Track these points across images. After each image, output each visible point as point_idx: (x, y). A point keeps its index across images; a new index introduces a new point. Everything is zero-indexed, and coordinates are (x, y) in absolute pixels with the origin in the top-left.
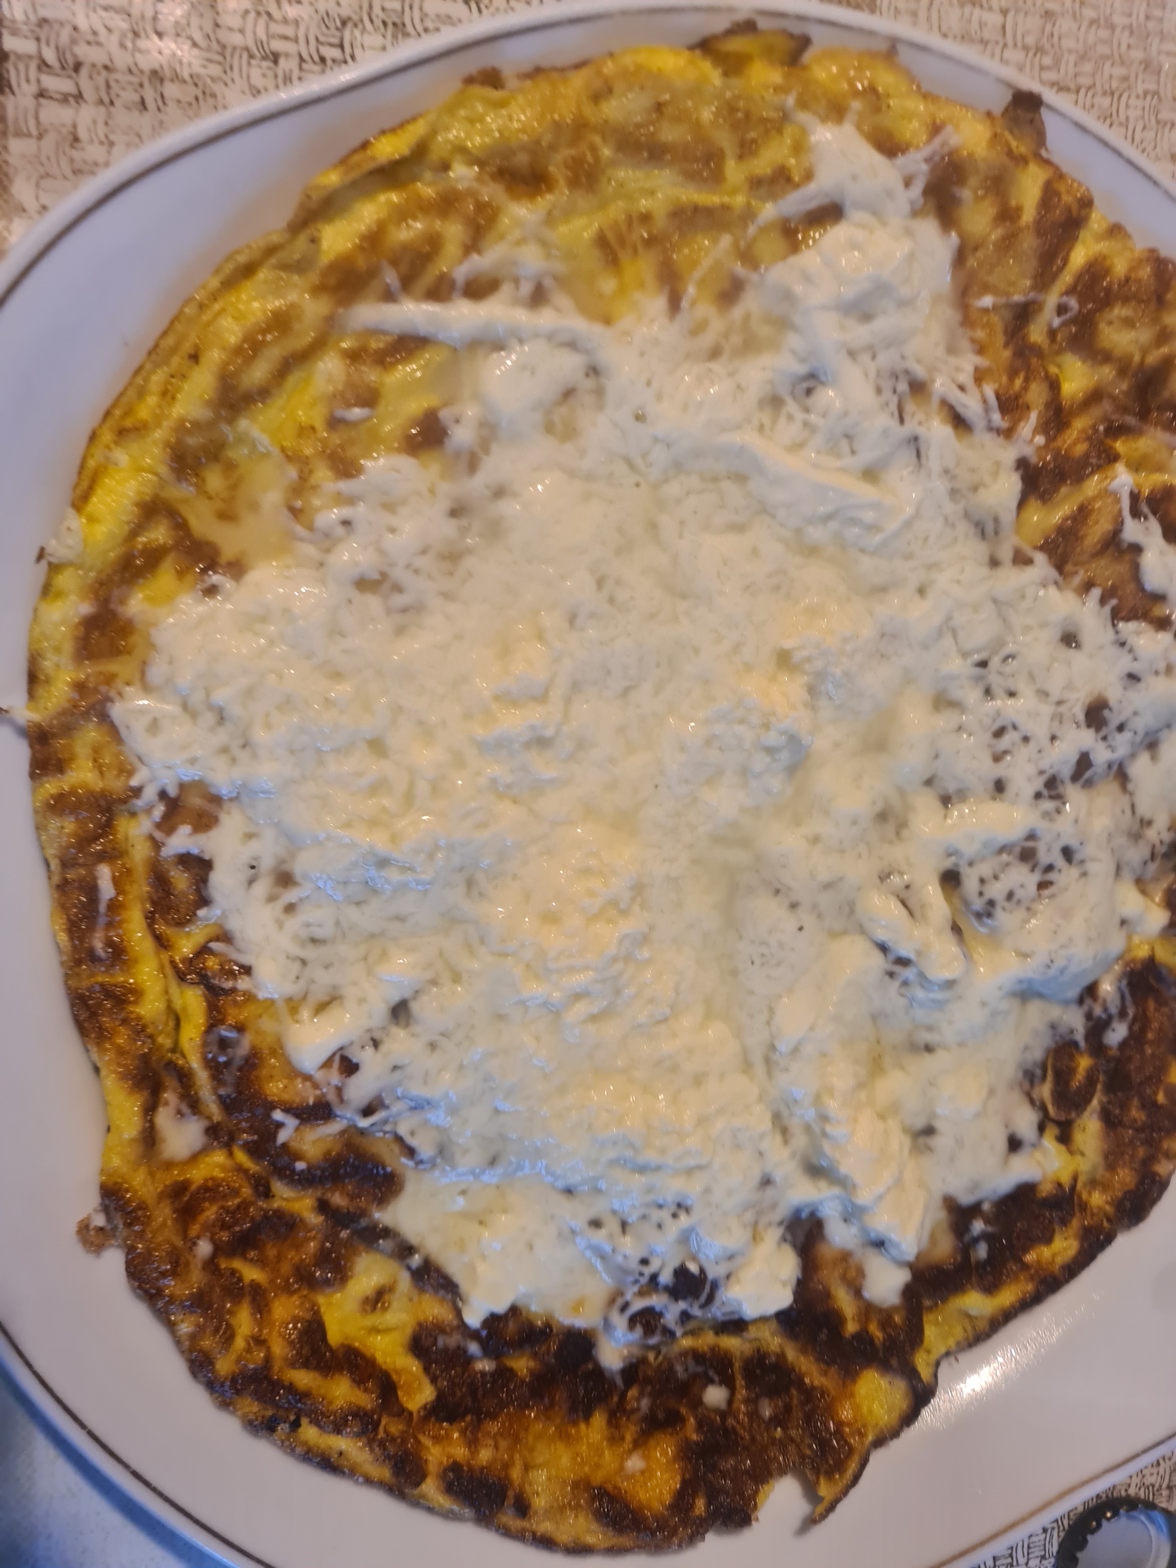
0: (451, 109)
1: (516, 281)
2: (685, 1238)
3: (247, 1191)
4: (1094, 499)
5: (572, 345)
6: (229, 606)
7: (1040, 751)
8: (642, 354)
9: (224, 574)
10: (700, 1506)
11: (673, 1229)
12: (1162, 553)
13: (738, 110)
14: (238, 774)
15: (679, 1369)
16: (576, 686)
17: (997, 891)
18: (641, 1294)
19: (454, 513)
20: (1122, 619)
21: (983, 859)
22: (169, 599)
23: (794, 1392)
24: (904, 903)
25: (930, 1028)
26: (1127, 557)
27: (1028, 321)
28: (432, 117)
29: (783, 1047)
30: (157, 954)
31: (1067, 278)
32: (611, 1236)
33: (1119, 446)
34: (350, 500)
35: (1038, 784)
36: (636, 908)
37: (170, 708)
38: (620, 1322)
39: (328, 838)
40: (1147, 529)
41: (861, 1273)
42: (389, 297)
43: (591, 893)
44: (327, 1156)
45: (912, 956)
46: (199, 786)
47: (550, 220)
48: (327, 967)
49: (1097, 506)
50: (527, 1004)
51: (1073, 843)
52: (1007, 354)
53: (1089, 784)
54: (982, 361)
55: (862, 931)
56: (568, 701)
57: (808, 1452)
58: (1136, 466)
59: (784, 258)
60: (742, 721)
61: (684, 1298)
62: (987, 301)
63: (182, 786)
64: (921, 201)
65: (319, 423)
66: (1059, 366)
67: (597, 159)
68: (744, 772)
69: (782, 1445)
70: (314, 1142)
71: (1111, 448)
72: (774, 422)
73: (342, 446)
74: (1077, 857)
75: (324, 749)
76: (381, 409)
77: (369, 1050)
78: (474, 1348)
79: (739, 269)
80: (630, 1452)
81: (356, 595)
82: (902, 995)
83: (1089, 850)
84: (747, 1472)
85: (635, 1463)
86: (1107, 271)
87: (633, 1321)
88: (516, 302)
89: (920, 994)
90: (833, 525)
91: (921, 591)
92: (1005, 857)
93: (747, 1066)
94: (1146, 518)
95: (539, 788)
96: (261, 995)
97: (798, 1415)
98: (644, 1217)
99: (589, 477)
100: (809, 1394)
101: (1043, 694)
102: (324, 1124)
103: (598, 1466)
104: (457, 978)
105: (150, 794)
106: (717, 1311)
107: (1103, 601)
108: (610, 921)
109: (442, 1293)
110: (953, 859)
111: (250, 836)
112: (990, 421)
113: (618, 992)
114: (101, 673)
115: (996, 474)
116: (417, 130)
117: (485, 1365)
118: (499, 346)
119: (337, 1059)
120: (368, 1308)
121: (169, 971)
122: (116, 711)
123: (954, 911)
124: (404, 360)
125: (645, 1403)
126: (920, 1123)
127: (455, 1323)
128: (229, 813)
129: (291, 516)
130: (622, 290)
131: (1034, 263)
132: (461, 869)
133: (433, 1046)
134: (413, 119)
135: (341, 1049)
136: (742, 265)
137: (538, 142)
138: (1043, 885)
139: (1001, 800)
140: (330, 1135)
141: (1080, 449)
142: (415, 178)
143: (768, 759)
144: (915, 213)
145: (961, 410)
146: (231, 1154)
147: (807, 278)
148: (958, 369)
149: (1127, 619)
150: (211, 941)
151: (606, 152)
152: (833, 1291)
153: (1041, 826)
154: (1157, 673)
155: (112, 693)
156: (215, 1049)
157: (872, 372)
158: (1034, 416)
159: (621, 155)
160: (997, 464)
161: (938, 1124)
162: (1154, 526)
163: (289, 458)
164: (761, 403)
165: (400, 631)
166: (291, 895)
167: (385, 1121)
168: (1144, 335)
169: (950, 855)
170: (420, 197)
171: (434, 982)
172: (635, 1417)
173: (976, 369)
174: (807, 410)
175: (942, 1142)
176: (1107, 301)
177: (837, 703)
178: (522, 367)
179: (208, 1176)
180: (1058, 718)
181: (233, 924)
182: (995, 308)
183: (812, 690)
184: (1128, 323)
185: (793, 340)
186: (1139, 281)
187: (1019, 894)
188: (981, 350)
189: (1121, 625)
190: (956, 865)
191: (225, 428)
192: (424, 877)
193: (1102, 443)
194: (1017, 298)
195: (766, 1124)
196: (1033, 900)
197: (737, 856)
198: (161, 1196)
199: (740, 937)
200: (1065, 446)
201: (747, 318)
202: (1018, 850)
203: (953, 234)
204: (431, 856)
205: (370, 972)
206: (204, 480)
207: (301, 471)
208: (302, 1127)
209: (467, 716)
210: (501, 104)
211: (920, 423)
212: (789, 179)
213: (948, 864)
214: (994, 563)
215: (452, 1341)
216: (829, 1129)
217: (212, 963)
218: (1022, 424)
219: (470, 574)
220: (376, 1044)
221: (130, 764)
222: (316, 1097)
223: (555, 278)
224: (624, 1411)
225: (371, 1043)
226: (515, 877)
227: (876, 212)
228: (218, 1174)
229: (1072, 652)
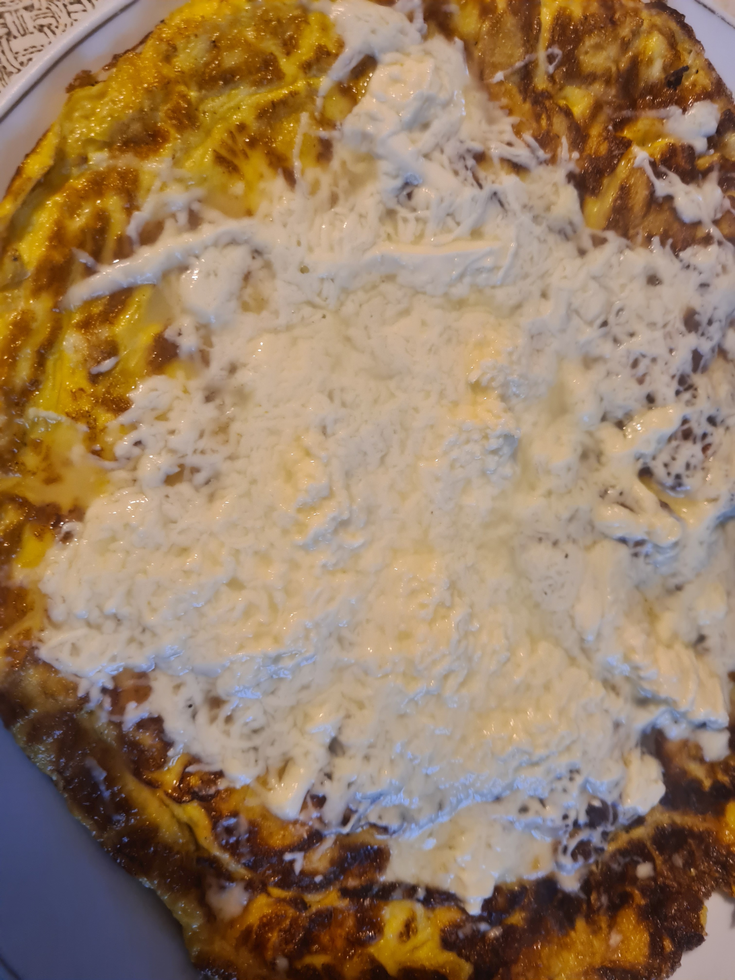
0: (68, 116)
1: (174, 216)
2: (583, 789)
3: (291, 912)
4: (628, 178)
5: (233, 242)
6: (85, 542)
7: (666, 364)
8: (285, 225)
9: (70, 521)
10: (668, 945)
11: (574, 789)
12: (687, 193)
13: (271, 21)
14: (149, 651)
15: (615, 866)
16: (348, 475)
17: (678, 467)
18: (572, 836)
19: (209, 399)
20: (680, 250)
21: (660, 451)
22: (41, 557)
23: (690, 841)
24: (623, 505)
25: (674, 575)
26: (666, 207)
27: (532, 78)
28: (56, 129)
29: (590, 637)
30: (154, 794)
31: (545, 35)
32: (537, 812)
33: (627, 133)
34: (134, 426)
35: (675, 385)
36: (457, 599)
37: (81, 631)
38: (566, 861)
39: (232, 662)
40: (670, 182)
41: (699, 748)
42: (89, 271)
43: (423, 606)
44: (332, 862)
45: (645, 537)
46: (128, 672)
47: (176, 162)
48: (272, 744)
49: (632, 181)
50: (416, 699)
51: (712, 412)
52: (527, 106)
53: (705, 369)
54: (514, 119)
55: (605, 536)
56: (347, 487)
57: (717, 875)
58: (642, 143)
59: (350, 111)
60: (468, 442)
61: (599, 824)
62: (499, 76)
63: (115, 678)
64: (426, 26)
65: (84, 383)
66: (565, 98)
67: (189, 102)
68: (484, 473)
69: (700, 878)
70: (320, 860)
71: (623, 138)
72: (396, 228)
73: (108, 392)
74: (719, 420)
75: (200, 606)
76: (124, 353)
77: (327, 783)
78: (483, 926)
79: (323, 133)
80: (609, 933)
81: (170, 490)
82: (648, 564)
83: (725, 411)
84: (687, 909)
85: (615, 939)
86: (570, 18)
87: (574, 856)
88: (180, 231)
89: (660, 558)
90: (467, 280)
91: (544, 295)
92: (674, 443)
93: (572, 661)
94: (666, 174)
95: (356, 554)
96: (238, 786)
97: (698, 854)
98: (552, 790)
99: (289, 328)
100: (700, 837)
101: (652, 325)
102: (321, 845)
103: (594, 954)
104: (361, 706)
105: (95, 695)
106: (623, 820)
107: (663, 243)
108: (444, 617)
109: (446, 904)
110: (641, 461)
111: (178, 687)
112: (538, 158)
113: (470, 659)
114: (19, 634)
115: (556, 192)
116: (52, 141)
117: (495, 933)
118: (184, 268)
119: (309, 800)
120: (404, 938)
121: (168, 801)
122: (44, 653)
123: (657, 493)
124: (122, 311)
125: (604, 899)
126: (693, 636)
127: (464, 917)
128: (156, 679)
129: (97, 457)
130: (249, 187)
131: (519, 35)
132: (330, 635)
133: (367, 758)
134: (45, 135)
135: (308, 792)
136: (324, 130)
137: (142, 110)
138: (705, 449)
139: (656, 407)
140: (328, 848)
141: (603, 149)
142: (67, 178)
143: (496, 458)
144: (425, 37)
145: (515, 160)
146: (269, 895)
147: (373, 118)
148: (501, 132)
149: (684, 248)
150: (186, 767)
151: (193, 94)
152: (686, 767)
153: (688, 411)
154: (718, 275)
155: (34, 644)
156: (225, 836)
157: (446, 162)
158: (564, 142)
159: (204, 92)
160: (555, 185)
161: (705, 632)
162: (674, 177)
163: (75, 419)
164: (381, 220)
165: (211, 498)
166: (226, 710)
167: (359, 820)
168: (612, 50)
169: (638, 459)
170: (77, 190)
171: (348, 716)
172: (602, 912)
173: (513, 126)
174: (414, 210)
175: (712, 642)
176: (578, 40)
177: (523, 396)
178: (207, 275)
179: (261, 916)
180: (668, 336)
181: (196, 749)
182: (506, 77)
183: (503, 398)
184: (598, 47)
185: (384, 166)
186: (593, 15)
187: (693, 462)
188: (511, 112)
189: (681, 254)
190: (645, 463)
191: (20, 421)
192: (308, 655)
193: (615, 138)
194: (519, 64)
195: (602, 691)
196: (704, 462)
197: (503, 530)
198: (237, 948)
199: (531, 581)
200: (593, 152)
201: (344, 164)
202: (680, 434)
203: (457, 39)
204: (307, 637)
205: (303, 732)
206: (23, 464)
207: (88, 423)
208: (308, 854)
209: (285, 532)
210: (102, 95)
211: (493, 182)
212: (328, 54)
213: (639, 465)
214: (582, 252)
215: (468, 929)
216: (642, 674)
217: (193, 781)
218: (559, 149)
219: (240, 435)
220: (329, 776)
221: (72, 682)
222: (307, 831)
223: (200, 201)
224: (594, 912)
225: (326, 778)
226: (368, 621)
227: (398, 50)
228: (268, 911)
229: (658, 287)
